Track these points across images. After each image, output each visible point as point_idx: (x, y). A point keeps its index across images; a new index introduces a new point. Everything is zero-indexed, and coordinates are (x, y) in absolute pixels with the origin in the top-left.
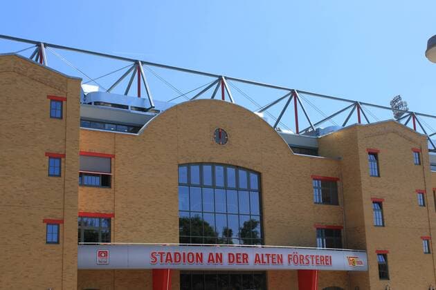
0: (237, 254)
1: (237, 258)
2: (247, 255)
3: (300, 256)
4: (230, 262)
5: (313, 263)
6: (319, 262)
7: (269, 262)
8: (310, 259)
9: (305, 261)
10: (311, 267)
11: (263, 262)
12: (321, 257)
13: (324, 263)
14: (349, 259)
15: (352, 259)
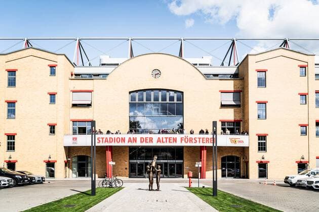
0: (146, 138)
1: (146, 140)
2: (152, 138)
3: (190, 138)
4: (141, 142)
5: (199, 142)
6: (205, 141)
7: (166, 142)
8: (198, 140)
9: (194, 141)
10: (198, 144)
11: (163, 142)
12: (206, 138)
13: (209, 142)
14: (231, 139)
15: (234, 139)
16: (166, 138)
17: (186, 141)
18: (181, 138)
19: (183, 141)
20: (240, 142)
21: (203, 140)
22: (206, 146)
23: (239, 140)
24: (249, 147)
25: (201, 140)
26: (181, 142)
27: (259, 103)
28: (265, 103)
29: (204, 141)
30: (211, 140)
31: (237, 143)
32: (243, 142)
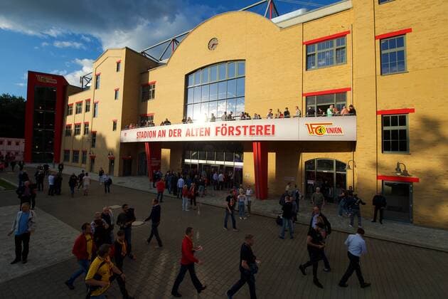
1: (174, 133)
2: (180, 130)
4: (169, 136)
5: (245, 134)
6: (255, 132)
7: (197, 135)
8: (242, 130)
9: (235, 132)
10: (242, 138)
11: (192, 135)
12: (258, 126)
13: (261, 134)
14: (310, 127)
15: (316, 126)
17: (224, 133)
18: (217, 128)
19: (219, 133)
20: (331, 130)
21: (251, 130)
23: (329, 127)
24: (355, 142)
25: (248, 130)
26: (216, 135)
29: (253, 132)
30: (266, 130)
31: (326, 133)
32: (340, 130)
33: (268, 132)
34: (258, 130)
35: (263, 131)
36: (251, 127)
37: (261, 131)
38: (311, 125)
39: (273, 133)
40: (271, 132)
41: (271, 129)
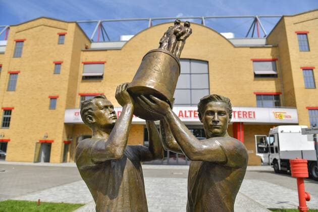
5: (235, 117)
6: (242, 116)
7: (191, 116)
11: (186, 116)
12: (243, 112)
13: (246, 117)
14: (275, 113)
15: (278, 114)
16: (190, 112)
20: (287, 117)
21: (239, 114)
22: (242, 123)
24: (298, 124)
25: (236, 114)
27: (304, 69)
28: (312, 70)
29: (240, 116)
30: (249, 115)
31: (284, 118)
32: (290, 117)
33: (251, 116)
34: (244, 115)
35: (248, 115)
36: (238, 112)
37: (246, 115)
38: (276, 113)
39: (254, 117)
40: (252, 116)
41: (253, 114)
